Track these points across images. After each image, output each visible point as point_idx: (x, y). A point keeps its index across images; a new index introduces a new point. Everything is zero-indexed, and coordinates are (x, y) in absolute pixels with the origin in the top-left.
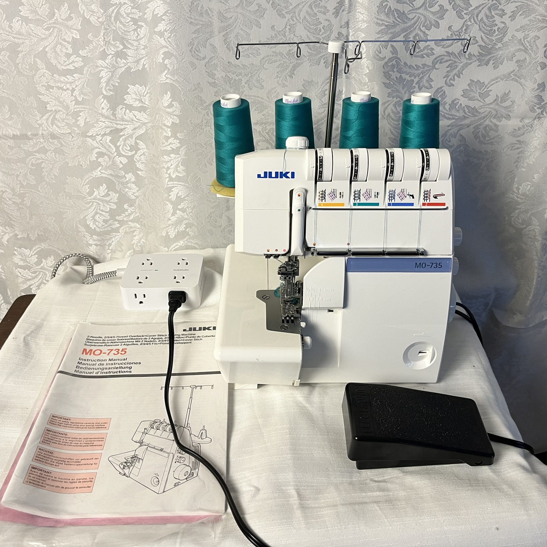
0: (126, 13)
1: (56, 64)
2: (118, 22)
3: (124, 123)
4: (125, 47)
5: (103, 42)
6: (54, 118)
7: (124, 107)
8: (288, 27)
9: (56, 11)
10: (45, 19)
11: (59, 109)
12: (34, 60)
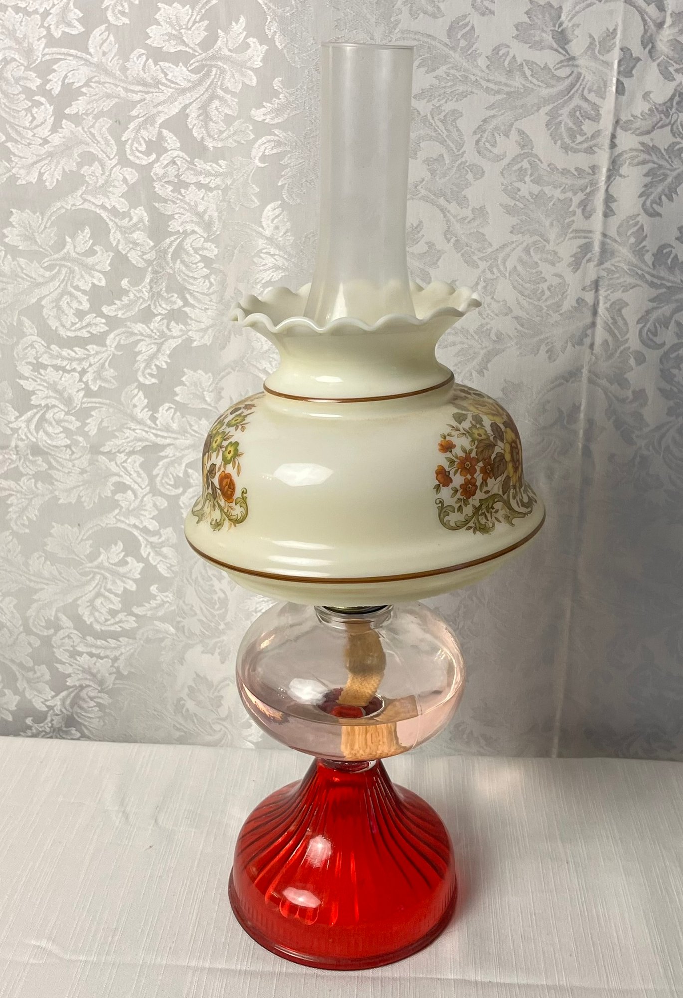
0: (193, 248)
1: (57, 327)
2: (178, 262)
3: (170, 434)
4: (186, 303)
5: (149, 293)
6: (43, 419)
7: (172, 406)
8: (482, 284)
9: (68, 239)
10: (48, 251)
11: (53, 403)
12: (19, 319)
